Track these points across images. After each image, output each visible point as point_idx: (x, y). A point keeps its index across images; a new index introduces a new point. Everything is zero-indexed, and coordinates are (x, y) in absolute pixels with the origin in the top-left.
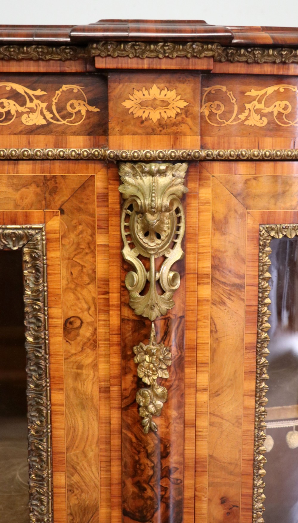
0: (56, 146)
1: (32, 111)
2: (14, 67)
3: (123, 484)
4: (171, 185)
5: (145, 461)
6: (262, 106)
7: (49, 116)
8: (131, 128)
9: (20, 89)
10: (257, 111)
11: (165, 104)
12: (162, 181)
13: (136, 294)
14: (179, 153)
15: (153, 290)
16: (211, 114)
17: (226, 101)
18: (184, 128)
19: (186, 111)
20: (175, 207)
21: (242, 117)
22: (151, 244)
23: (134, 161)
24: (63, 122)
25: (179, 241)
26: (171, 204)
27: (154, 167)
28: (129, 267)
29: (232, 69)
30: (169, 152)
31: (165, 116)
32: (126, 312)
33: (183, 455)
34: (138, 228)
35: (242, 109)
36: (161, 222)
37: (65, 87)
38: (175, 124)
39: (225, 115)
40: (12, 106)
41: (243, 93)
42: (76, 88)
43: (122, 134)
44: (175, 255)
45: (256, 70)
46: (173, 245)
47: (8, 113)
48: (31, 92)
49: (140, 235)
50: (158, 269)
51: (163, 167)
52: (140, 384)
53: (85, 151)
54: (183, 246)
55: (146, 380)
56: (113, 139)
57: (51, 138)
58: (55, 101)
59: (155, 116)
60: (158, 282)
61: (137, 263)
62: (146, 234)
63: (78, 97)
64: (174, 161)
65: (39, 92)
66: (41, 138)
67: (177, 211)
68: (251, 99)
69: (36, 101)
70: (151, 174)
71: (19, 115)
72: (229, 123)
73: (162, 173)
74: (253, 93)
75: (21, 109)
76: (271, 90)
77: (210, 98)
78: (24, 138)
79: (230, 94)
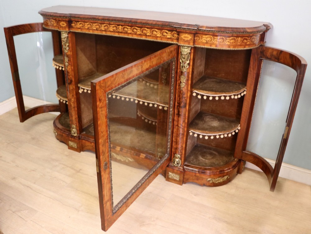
0: (172, 41)
1: (168, 35)
2: (166, 29)
3: (177, 98)
4: (188, 51)
5: (181, 95)
6: (205, 39)
7: (171, 36)
8: (182, 41)
9: (167, 31)
10: (204, 40)
11: (188, 37)
12: (186, 50)
13: (181, 68)
14: (190, 46)
15: (183, 67)
16: (197, 39)
17: (199, 37)
18: (191, 42)
19: (191, 39)
20: (188, 54)
21: (202, 40)
22: (183, 60)
23: (183, 46)
24: (173, 38)
25: (189, 60)
26: (187, 54)
27: (185, 47)
28: (181, 63)
29: (200, 32)
30: (188, 45)
31: (188, 39)
32: (180, 70)
33: (187, 95)
34: (182, 57)
35: (202, 39)
36: (185, 57)
37: (174, 32)
38: (189, 41)
39: (199, 40)
40: (165, 34)
41: (202, 36)
42: (176, 32)
43: (181, 41)
44: (188, 62)
45: (204, 33)
46: (188, 60)
47: (165, 35)
48: (169, 32)
49: (182, 58)
50: (185, 64)
51: (187, 48)
52: (181, 82)
53: (176, 43)
54: (189, 61)
55: (182, 82)
56: (179, 42)
57: (171, 40)
58: (172, 34)
59: (186, 39)
60: (184, 66)
61: (182, 62)
62: (183, 58)
63: (176, 34)
64: (189, 47)
65: (170, 32)
66: (170, 40)
67: (189, 55)
68: (203, 37)
69: (169, 34)
70: (185, 48)
71: (167, 36)
72: (200, 41)
73: (187, 49)
74: (204, 36)
75: (167, 35)
76: (207, 36)
77: (197, 36)
78: (167, 39)
79: (200, 36)
